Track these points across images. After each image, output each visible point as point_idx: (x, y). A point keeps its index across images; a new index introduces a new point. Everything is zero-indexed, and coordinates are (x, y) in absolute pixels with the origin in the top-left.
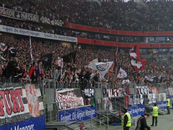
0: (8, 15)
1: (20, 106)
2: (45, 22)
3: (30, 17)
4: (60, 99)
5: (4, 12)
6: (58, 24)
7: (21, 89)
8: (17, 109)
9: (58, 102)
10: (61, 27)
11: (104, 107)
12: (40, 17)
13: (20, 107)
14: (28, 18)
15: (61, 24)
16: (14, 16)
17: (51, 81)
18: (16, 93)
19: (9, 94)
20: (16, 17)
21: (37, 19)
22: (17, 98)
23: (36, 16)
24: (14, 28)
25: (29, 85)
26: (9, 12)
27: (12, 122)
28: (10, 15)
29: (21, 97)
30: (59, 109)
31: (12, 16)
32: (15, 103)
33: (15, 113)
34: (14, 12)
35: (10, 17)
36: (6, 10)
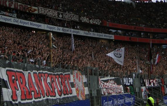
0: (52, 15)
1: (69, 89)
2: (85, 21)
3: (71, 17)
4: (103, 86)
5: (48, 13)
6: (97, 23)
7: (69, 74)
8: (66, 91)
9: (101, 88)
10: (99, 25)
11: (142, 96)
12: (80, 17)
13: (69, 91)
14: (69, 18)
15: (99, 23)
16: (57, 16)
17: (94, 69)
18: (65, 78)
19: (60, 78)
20: (59, 17)
21: (77, 19)
22: (66, 82)
23: (76, 16)
24: (56, 27)
25: (76, 71)
26: (52, 13)
27: (63, 102)
28: (53, 15)
29: (70, 81)
30: (102, 95)
31: (55, 16)
32: (65, 86)
33: (65, 95)
34: (57, 13)
35: (53, 17)
36: (49, 11)
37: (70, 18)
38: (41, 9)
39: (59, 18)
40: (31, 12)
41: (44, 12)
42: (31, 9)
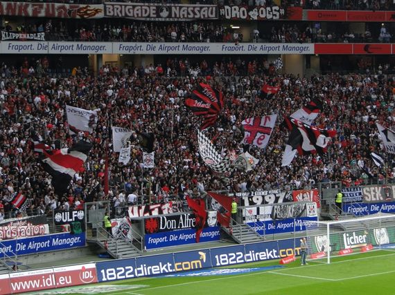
0: (140, 15)
2: (234, 16)
3: (193, 11)
5: (130, 12)
6: (269, 17)
10: (276, 21)
12: (220, 7)
14: (188, 14)
15: (278, 14)
16: (155, 16)
20: (159, 16)
21: (212, 13)
23: (208, 8)
26: (142, 9)
28: (144, 15)
31: (149, 16)
34: (155, 8)
35: (144, 19)
36: (134, 7)
37: (192, 13)
38: (113, 5)
39: (160, 19)
40: (85, 16)
41: (121, 12)
42: (85, 12)
